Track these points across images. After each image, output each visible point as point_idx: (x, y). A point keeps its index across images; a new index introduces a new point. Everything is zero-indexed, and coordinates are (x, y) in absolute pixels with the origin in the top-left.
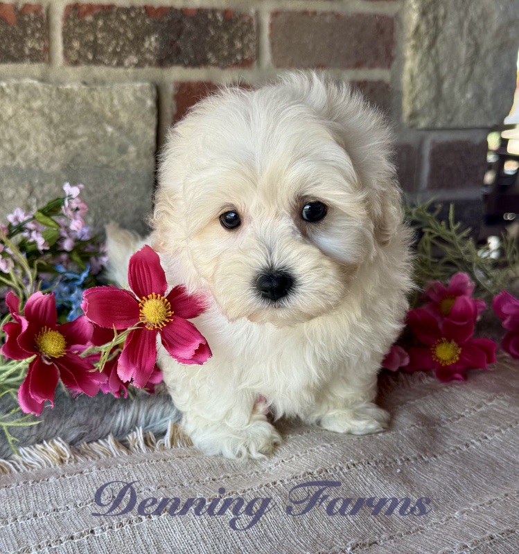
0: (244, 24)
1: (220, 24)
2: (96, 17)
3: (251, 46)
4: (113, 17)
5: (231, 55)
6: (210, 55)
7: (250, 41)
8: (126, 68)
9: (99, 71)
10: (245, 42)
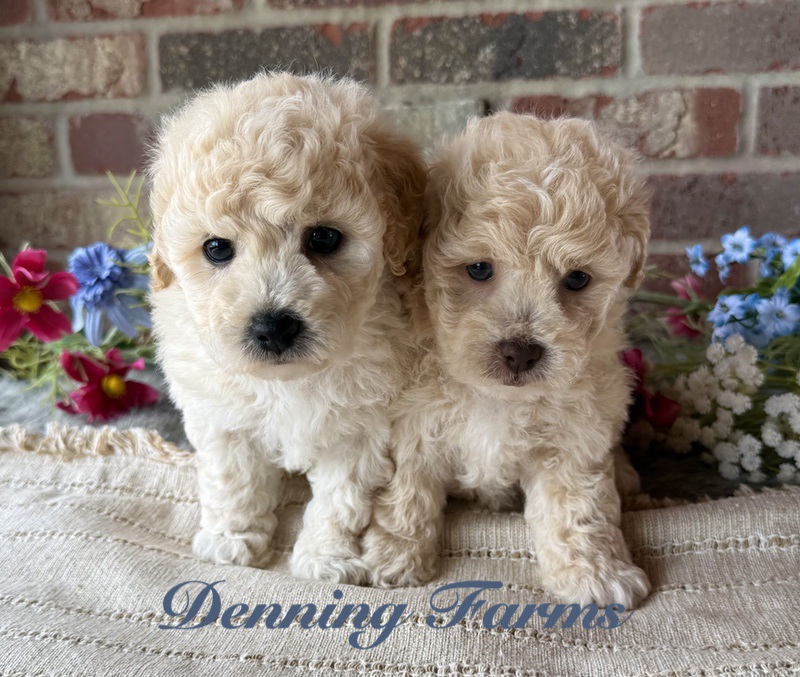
0: (604, 24)
1: (572, 28)
2: (425, 31)
3: (614, 50)
4: (443, 29)
5: (586, 63)
6: (559, 64)
7: (612, 44)
8: (457, 84)
9: (427, 89)
10: (605, 46)
